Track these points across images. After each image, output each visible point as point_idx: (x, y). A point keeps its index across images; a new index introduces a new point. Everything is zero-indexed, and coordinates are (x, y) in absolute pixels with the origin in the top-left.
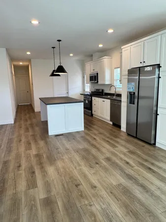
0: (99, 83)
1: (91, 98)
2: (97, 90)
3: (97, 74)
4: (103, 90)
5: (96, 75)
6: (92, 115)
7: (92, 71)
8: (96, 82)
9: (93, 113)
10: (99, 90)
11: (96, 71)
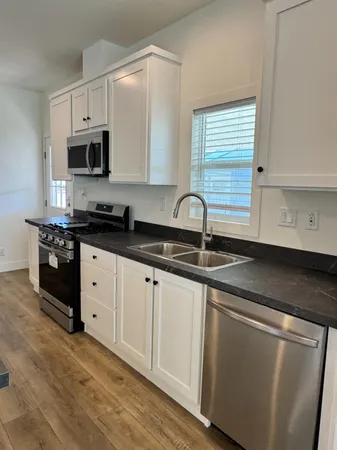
0: (112, 178)
1: (77, 251)
2: (100, 206)
3: (106, 135)
4: (127, 210)
5: (99, 140)
6: (79, 326)
7: (80, 125)
8: (98, 171)
9: (85, 317)
10: (110, 208)
11: (99, 121)
